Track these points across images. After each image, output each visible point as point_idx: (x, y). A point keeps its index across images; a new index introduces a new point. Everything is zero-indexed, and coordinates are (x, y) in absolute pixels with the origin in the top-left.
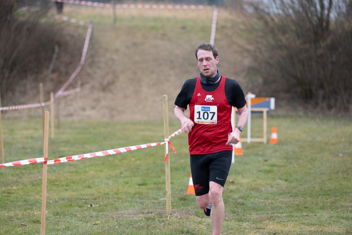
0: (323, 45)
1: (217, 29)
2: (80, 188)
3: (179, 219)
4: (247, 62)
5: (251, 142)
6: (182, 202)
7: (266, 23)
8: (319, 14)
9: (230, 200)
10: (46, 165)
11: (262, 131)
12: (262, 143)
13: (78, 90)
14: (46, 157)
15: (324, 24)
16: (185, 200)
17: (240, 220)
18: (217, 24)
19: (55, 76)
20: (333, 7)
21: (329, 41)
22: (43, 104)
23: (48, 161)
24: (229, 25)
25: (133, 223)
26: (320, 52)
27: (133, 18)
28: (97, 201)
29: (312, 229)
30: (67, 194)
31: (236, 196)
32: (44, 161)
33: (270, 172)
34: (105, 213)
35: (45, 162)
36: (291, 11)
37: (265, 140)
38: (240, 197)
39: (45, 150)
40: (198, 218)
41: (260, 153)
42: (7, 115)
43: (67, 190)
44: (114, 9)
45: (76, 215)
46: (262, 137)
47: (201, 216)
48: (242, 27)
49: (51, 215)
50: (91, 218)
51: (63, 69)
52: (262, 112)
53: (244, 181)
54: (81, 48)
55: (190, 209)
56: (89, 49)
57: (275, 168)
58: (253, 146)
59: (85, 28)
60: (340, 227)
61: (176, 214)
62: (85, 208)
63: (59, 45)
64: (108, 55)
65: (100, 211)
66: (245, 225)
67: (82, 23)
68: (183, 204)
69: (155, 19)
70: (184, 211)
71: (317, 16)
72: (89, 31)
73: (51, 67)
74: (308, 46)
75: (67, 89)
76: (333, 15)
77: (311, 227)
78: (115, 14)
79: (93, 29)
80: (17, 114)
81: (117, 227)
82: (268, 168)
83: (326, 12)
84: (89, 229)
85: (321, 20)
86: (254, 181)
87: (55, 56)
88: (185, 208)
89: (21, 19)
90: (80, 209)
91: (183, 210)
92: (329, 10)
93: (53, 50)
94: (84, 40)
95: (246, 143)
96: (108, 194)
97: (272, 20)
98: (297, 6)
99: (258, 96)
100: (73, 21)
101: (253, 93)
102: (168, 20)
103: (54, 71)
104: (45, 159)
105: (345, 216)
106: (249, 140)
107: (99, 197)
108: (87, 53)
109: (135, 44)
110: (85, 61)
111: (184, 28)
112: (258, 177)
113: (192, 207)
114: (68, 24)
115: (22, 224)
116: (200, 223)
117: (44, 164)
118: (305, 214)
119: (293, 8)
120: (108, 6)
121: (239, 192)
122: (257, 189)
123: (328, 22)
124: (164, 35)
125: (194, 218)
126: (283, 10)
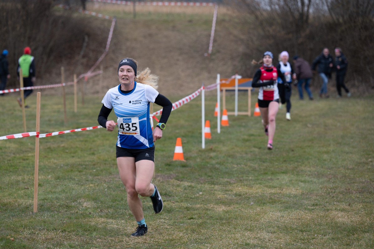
0: (303, 35)
1: (217, 22)
2: (86, 155)
3: (161, 182)
4: (241, 49)
5: (238, 115)
6: (167, 167)
7: (257, 17)
8: (300, 10)
9: (209, 165)
10: (38, 138)
11: (247, 106)
12: (247, 116)
13: (101, 72)
14: (39, 131)
15: (305, 18)
16: (169, 165)
17: (213, 183)
18: (217, 18)
19: (85, 61)
20: (312, 4)
21: (308, 31)
22: (64, 84)
23: (40, 135)
24: (227, 18)
25: (120, 186)
26: (300, 40)
27: (150, 13)
28: (96, 166)
29: (273, 191)
30: (71, 161)
31: (214, 162)
32: (36, 134)
33: (247, 140)
34: (99, 177)
35: (37, 136)
36: (277, 7)
37: (249, 113)
38: (217, 163)
39: (38, 125)
40: (178, 181)
41: (244, 124)
42: (46, 93)
43: (73, 157)
44: (134, 6)
45: (75, 179)
46: (247, 111)
47: (180, 180)
48: (236, 20)
49: (53, 179)
50: (87, 182)
51: (91, 55)
52: (247, 91)
53: (224, 149)
54: (107, 38)
55: (172, 174)
56: (112, 39)
57: (252, 138)
58: (239, 118)
59: (110, 21)
60: (297, 190)
61: (159, 178)
62: (84, 173)
63: (89, 35)
64: (128, 44)
65: (96, 175)
66: (216, 187)
67: (107, 17)
68: (167, 169)
69: (168, 14)
70: (166, 176)
71: (298, 11)
72: (113, 24)
73: (82, 53)
74: (290, 36)
75: (94, 71)
76: (311, 11)
77: (272, 190)
78: (134, 10)
79: (116, 22)
80: (53, 92)
81: (106, 190)
82: (246, 137)
83: (306, 9)
84: (81, 191)
85: (302, 15)
86: (233, 148)
87: (85, 44)
88: (168, 172)
89: (58, 14)
90: (79, 173)
91: (166, 174)
92: (309, 6)
93: (84, 39)
94: (109, 31)
95: (234, 116)
96: (106, 160)
97: (262, 14)
98: (282, 3)
99: (243, 77)
100: (100, 15)
101: (239, 75)
102: (179, 15)
103: (84, 57)
104: (37, 133)
105: (303, 180)
106: (236, 113)
107: (98, 163)
108: (111, 42)
109: (150, 35)
110: (109, 48)
111: (190, 21)
112: (236, 146)
113: (174, 172)
114: (96, 18)
115: (25, 187)
116: (178, 186)
117: (36, 137)
118: (269, 177)
119: (279, 5)
120: (129, 3)
121: (218, 158)
122: (232, 156)
123: (308, 16)
124: (174, 27)
125: (174, 182)
126: (270, 6)
